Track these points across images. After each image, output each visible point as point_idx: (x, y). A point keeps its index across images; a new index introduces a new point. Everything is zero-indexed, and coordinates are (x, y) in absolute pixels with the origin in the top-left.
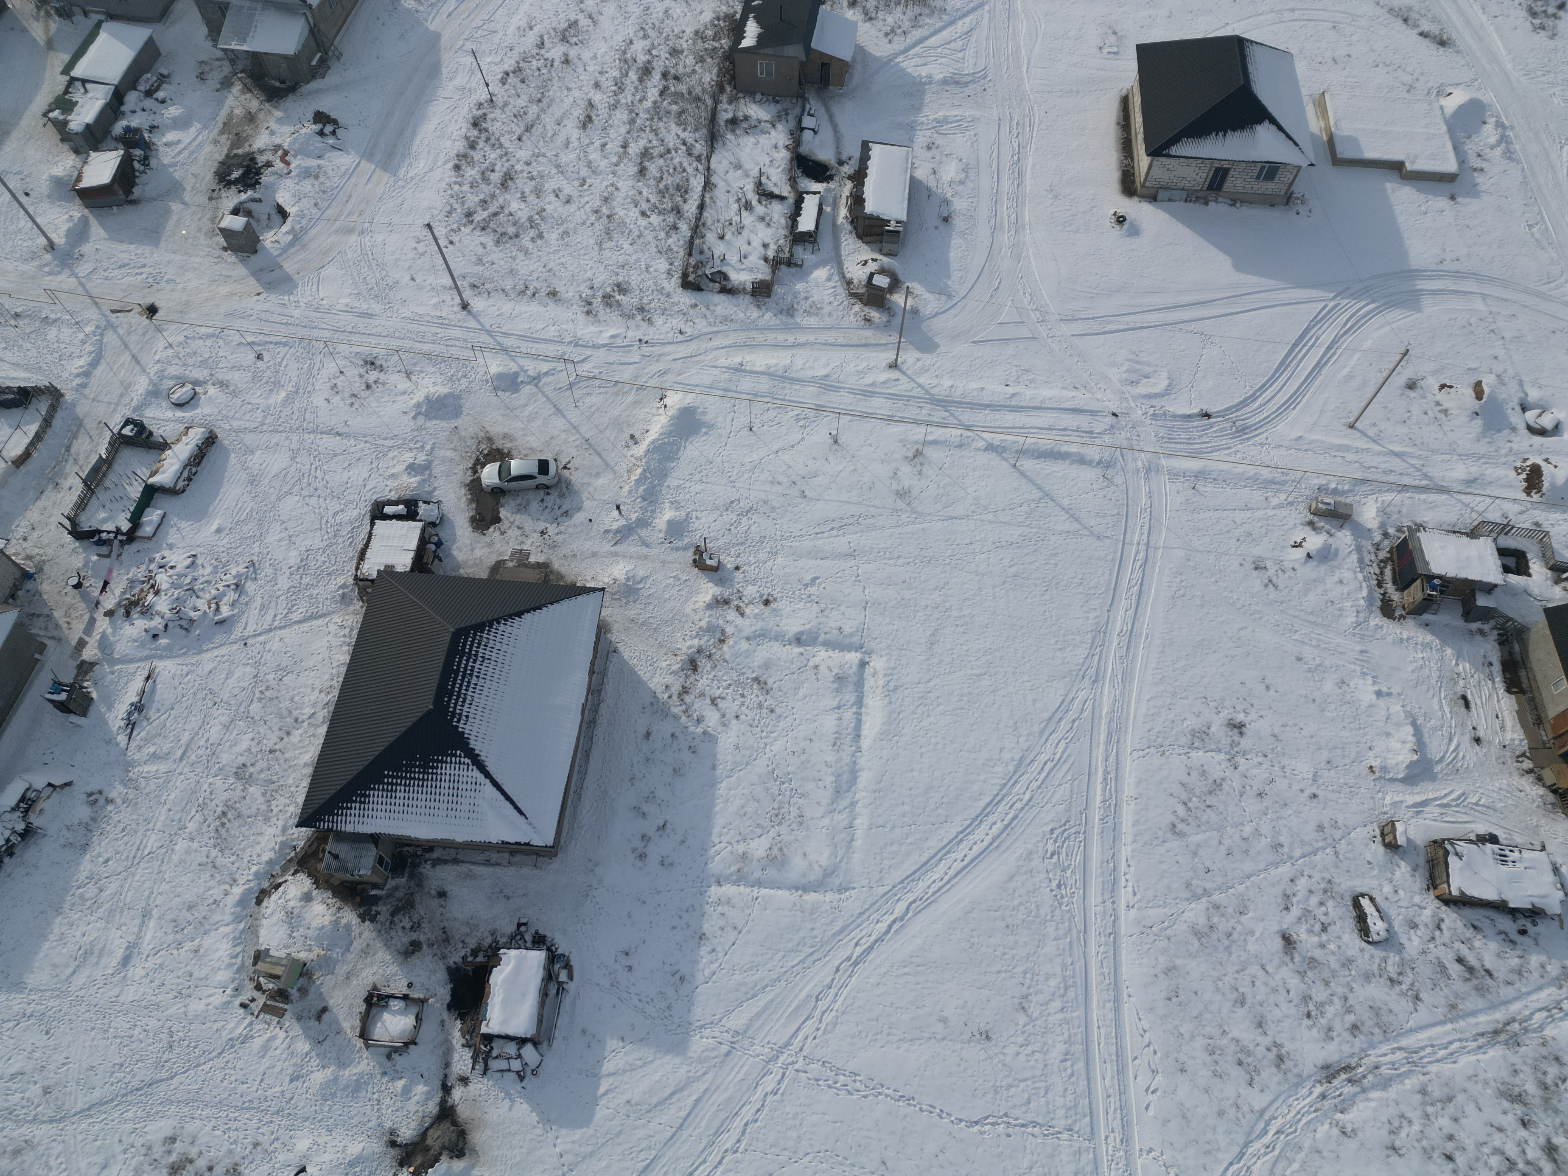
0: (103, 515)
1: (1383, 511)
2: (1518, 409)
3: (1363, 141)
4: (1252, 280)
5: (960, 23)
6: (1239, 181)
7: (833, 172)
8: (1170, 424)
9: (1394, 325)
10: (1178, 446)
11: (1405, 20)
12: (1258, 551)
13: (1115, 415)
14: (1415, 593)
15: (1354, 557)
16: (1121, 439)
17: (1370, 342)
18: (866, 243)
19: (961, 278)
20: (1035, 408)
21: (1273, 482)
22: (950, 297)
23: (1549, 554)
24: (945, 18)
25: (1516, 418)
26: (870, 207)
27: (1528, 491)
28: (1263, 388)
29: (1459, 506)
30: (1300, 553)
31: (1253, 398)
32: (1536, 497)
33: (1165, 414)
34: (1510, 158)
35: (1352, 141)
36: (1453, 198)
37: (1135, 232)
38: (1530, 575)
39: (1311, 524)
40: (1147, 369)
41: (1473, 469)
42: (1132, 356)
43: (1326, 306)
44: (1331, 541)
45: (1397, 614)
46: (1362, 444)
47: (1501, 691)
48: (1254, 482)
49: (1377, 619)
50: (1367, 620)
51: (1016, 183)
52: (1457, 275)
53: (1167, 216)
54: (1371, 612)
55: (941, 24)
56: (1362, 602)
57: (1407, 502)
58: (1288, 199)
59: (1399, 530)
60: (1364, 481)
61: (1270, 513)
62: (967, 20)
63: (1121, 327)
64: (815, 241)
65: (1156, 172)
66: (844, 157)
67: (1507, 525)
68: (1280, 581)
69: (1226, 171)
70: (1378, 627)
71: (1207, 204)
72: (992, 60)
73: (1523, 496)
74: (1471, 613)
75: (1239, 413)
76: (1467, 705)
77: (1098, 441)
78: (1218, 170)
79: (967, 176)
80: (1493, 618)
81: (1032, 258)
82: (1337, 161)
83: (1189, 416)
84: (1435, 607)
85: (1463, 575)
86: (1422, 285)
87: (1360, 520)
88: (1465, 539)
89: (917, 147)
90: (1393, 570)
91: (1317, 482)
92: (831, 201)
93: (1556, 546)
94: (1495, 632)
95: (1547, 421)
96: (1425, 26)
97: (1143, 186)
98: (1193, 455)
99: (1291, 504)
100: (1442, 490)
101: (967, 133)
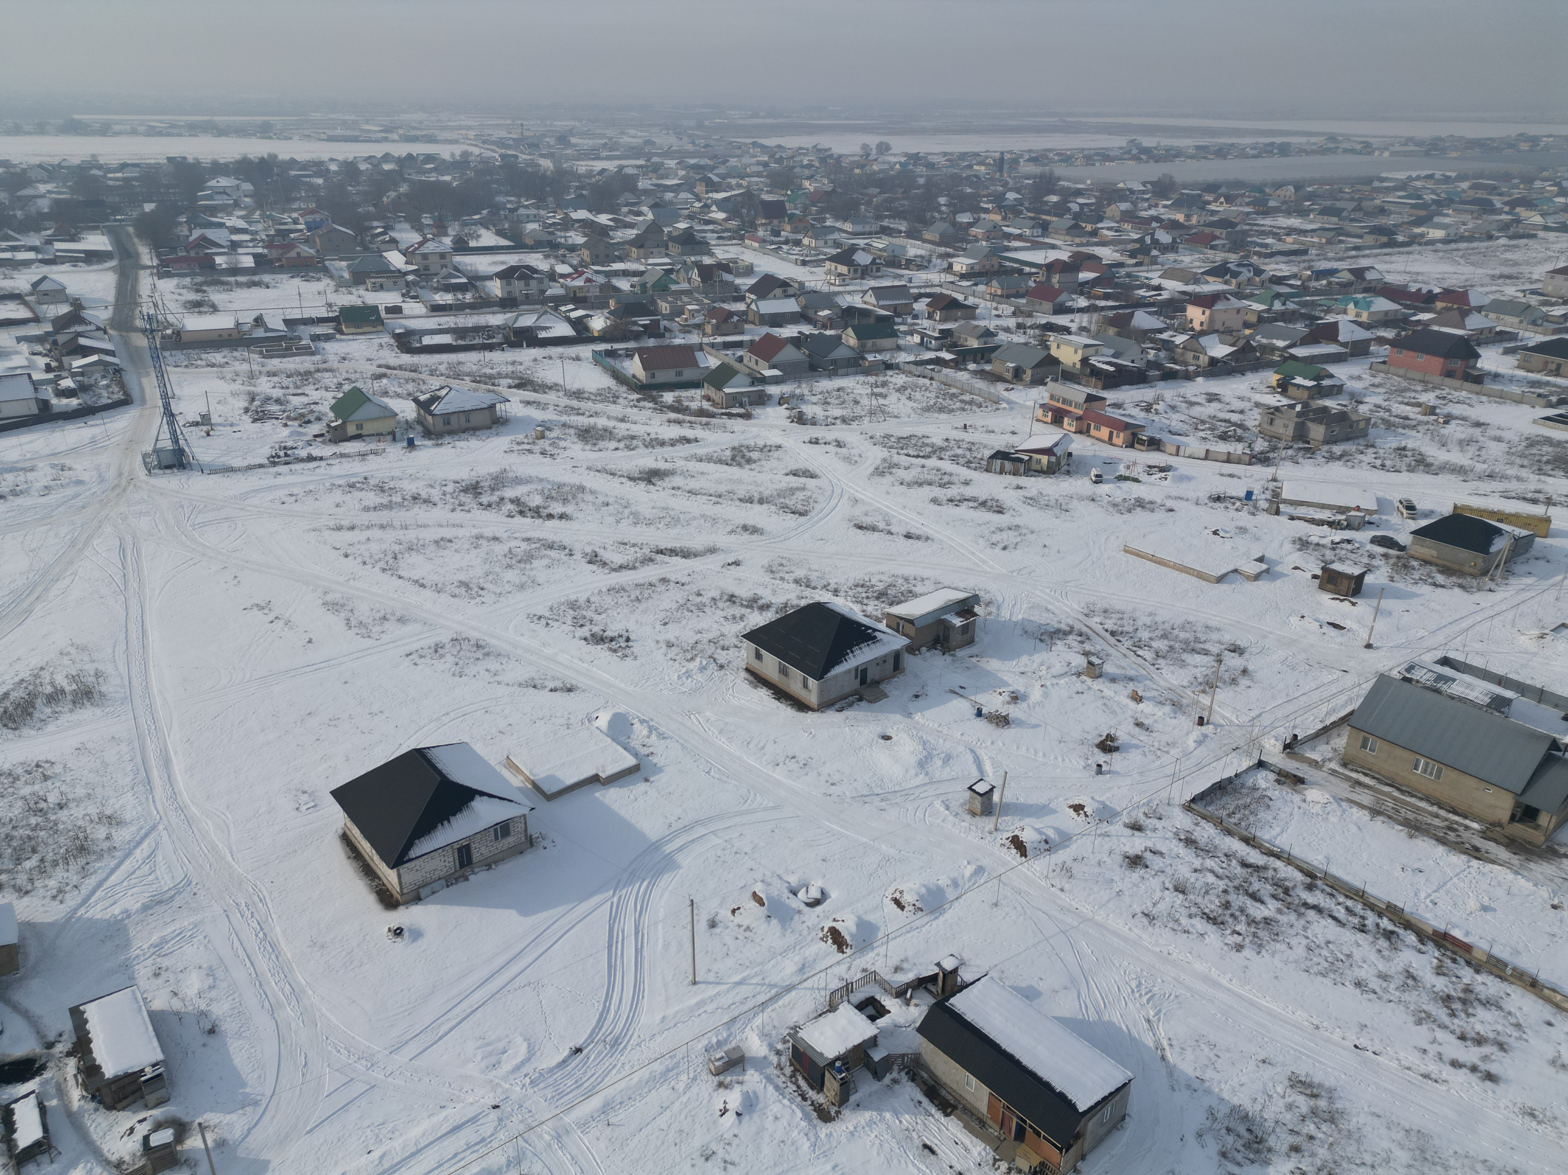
1: (764, 1035)
2: (791, 896)
3: (559, 774)
4: (542, 917)
5: (138, 852)
6: (483, 849)
7: (43, 1060)
8: (551, 1081)
9: (670, 888)
10: (571, 1095)
11: (534, 687)
12: (698, 1141)
13: (496, 1107)
14: (832, 1085)
15: (770, 1088)
16: (515, 1126)
17: (662, 910)
18: (123, 1109)
19: (259, 1077)
20: (413, 1155)
21: (668, 1070)
22: (256, 1103)
23: (887, 987)
24: (118, 854)
25: (795, 903)
26: (110, 1069)
27: (840, 950)
28: (608, 997)
29: (808, 993)
30: (730, 1117)
31: (605, 1010)
32: (848, 951)
33: (541, 1075)
34: (664, 738)
35: (551, 778)
36: (647, 780)
37: (417, 934)
38: (889, 1012)
39: (721, 1085)
40: (501, 1045)
41: (797, 958)
42: (480, 1042)
43: (612, 904)
44: (745, 1088)
45: (833, 1113)
46: (711, 991)
47: (943, 1119)
48: (653, 1082)
49: (824, 1129)
50: (817, 1137)
51: (273, 957)
52: (686, 829)
53: (439, 907)
54: (815, 1127)
55: (116, 861)
56: (803, 1124)
57: (773, 1015)
58: (530, 842)
59: (785, 1042)
60: (733, 1020)
61: (684, 1099)
62: (145, 845)
63: (454, 1023)
64: (50, 1147)
65: (408, 878)
66: (51, 1038)
67: (847, 984)
68: (733, 1156)
69: (468, 847)
70: (829, 1136)
71: (467, 879)
72: (190, 867)
73: (840, 956)
74: (878, 1071)
75: (603, 1030)
76: (933, 1152)
77: (495, 1144)
78: (460, 850)
79: (215, 979)
80: (893, 1063)
81: (327, 1014)
82: (550, 797)
83: (564, 1061)
84: (852, 1086)
85: (850, 1046)
86: (668, 848)
87: (753, 1054)
88: (830, 1015)
89: (142, 982)
90: (804, 1077)
91: (701, 1045)
92: (53, 1091)
93: (887, 978)
94: (903, 1074)
95: (815, 893)
96: (552, 685)
97: (402, 894)
98: (589, 1095)
99: (695, 1079)
100: (790, 988)
101: (195, 940)
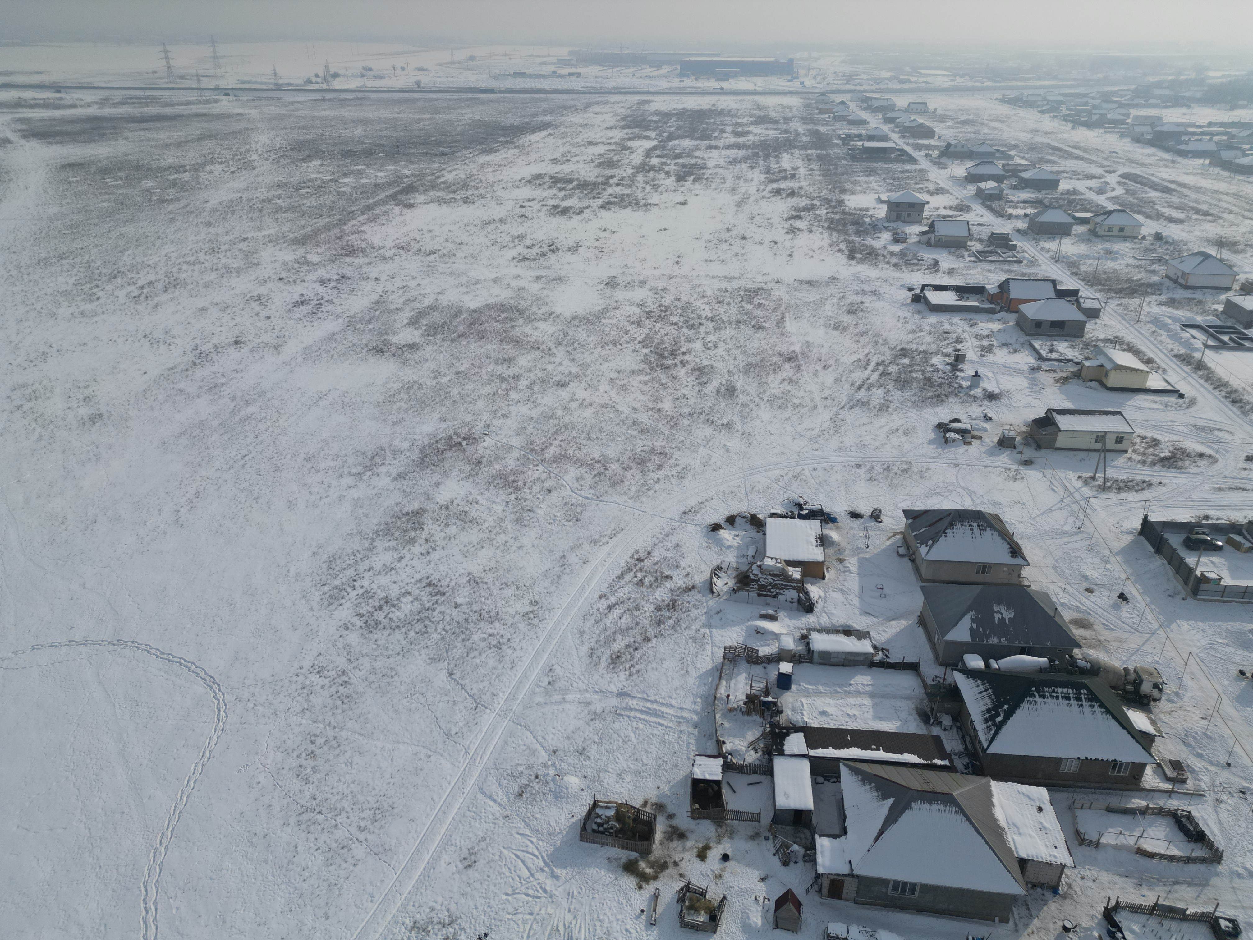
0: (1136, 928)
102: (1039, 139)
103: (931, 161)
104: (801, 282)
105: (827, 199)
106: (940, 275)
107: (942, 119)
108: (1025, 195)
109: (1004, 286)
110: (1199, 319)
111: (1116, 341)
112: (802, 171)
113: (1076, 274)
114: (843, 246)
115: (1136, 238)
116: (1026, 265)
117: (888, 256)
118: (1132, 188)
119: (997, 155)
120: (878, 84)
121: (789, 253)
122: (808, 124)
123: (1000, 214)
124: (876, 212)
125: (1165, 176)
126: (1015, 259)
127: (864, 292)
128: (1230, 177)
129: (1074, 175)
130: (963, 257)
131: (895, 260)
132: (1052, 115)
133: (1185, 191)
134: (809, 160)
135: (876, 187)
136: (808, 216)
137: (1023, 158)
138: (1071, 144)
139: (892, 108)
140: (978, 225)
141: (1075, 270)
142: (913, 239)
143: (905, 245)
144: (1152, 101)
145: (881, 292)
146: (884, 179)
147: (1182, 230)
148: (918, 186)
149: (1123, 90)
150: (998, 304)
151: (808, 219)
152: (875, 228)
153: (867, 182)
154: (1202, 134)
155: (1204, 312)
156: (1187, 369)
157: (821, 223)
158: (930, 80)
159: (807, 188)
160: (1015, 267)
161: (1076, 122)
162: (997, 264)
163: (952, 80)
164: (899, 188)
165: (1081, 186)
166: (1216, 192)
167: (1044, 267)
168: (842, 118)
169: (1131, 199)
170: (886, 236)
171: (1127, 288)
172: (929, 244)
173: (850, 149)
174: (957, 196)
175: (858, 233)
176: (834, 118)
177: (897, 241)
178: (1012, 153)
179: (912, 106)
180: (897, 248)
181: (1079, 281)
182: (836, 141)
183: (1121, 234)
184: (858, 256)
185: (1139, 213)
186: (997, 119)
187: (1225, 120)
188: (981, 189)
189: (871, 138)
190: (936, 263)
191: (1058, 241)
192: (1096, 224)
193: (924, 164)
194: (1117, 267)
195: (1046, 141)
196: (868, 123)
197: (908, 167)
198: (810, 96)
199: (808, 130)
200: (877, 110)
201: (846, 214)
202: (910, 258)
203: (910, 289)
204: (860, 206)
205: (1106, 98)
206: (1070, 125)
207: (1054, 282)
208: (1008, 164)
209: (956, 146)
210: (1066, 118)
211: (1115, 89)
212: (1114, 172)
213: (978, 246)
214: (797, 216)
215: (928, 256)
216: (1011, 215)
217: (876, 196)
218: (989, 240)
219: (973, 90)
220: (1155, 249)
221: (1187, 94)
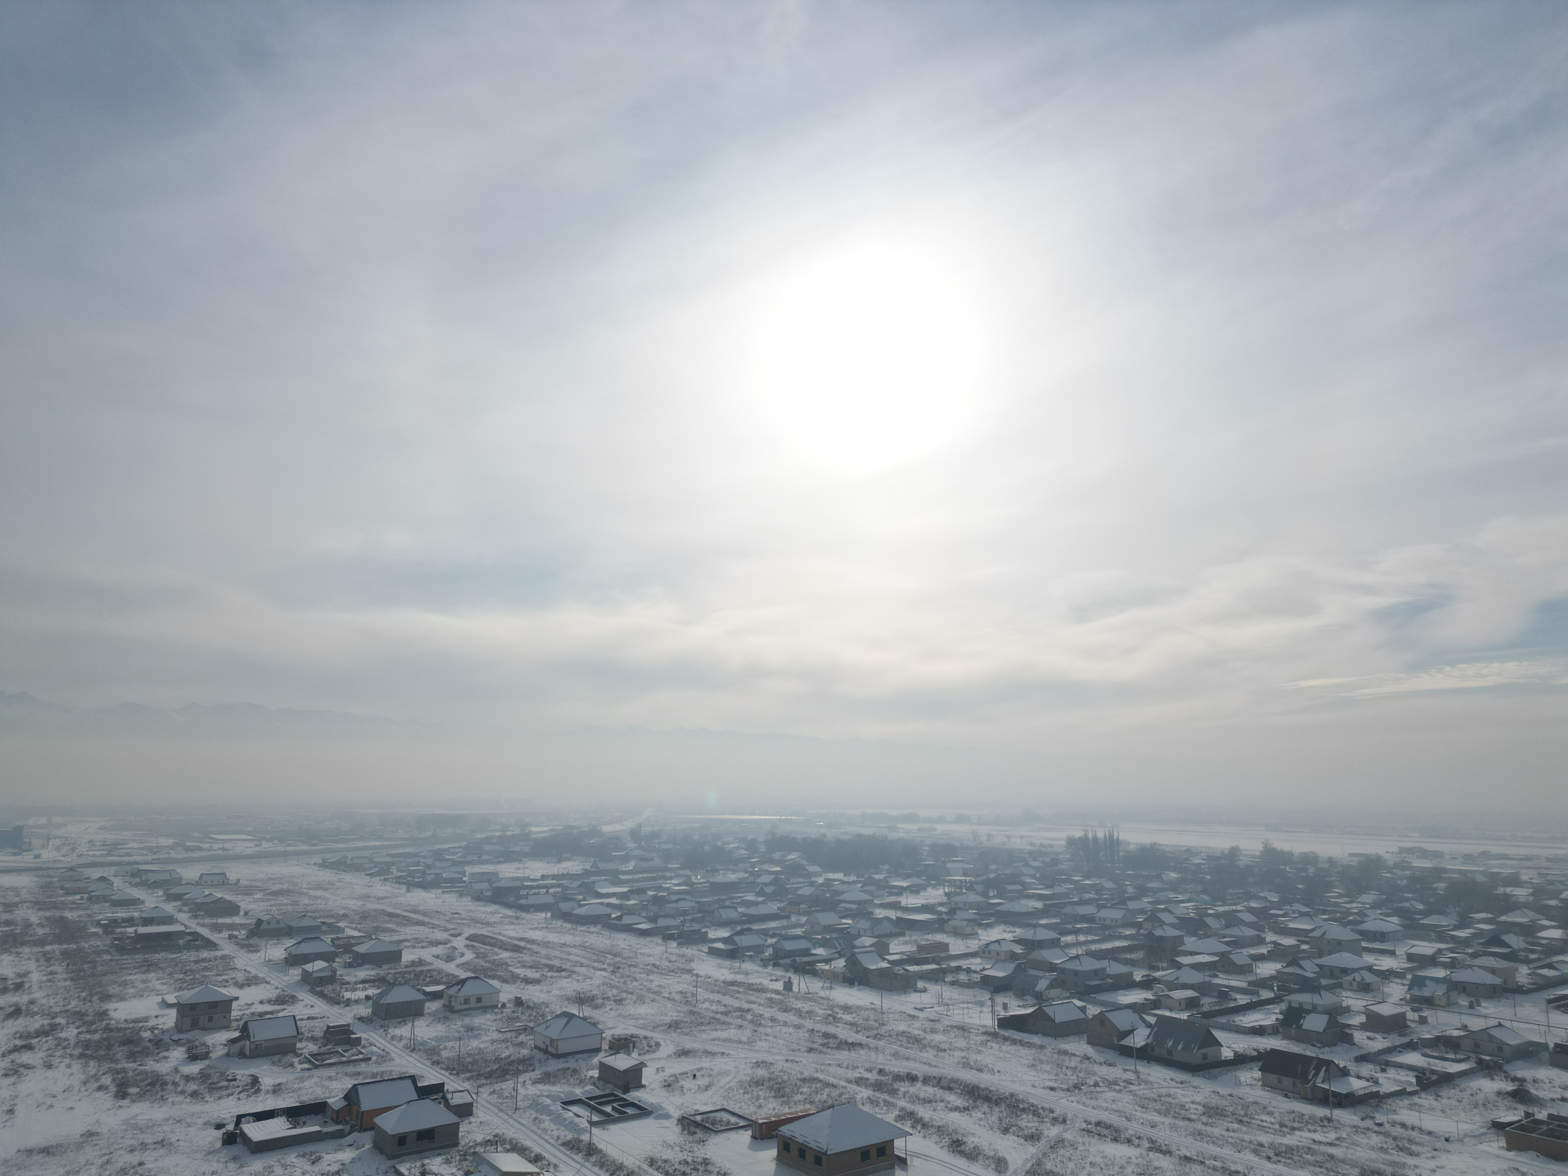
102: (372, 906)
103: (237, 944)
104: (30, 1152)
105: (78, 1013)
106: (261, 1096)
107: (248, 891)
108: (363, 973)
109: (351, 1096)
110: (579, 1092)
111: (496, 1142)
112: (35, 977)
113: (436, 1063)
114: (107, 1080)
115: (496, 1007)
116: (376, 1062)
117: (182, 1083)
118: (482, 950)
119: (324, 928)
120: (155, 853)
121: (6, 1107)
122: (47, 909)
123: (335, 1001)
124: (160, 1021)
125: (512, 934)
126: (361, 1056)
127: (144, 1146)
128: (573, 929)
129: (418, 942)
130: (292, 1065)
131: (192, 1087)
132: (382, 878)
133: (535, 948)
134: (48, 960)
135: (158, 987)
136: (44, 1044)
137: (355, 929)
138: (408, 908)
139: (178, 881)
140: (309, 1018)
141: (435, 1058)
142: (218, 1053)
143: (206, 1062)
144: (485, 857)
145: (173, 1140)
146: (170, 974)
147: (541, 991)
148: (220, 978)
149: (453, 847)
150: (347, 1123)
151: (46, 1047)
152: (160, 1044)
153: (144, 982)
154: (539, 887)
155: (582, 1082)
156: (578, 1158)
157: (68, 1051)
158: (227, 846)
159: (44, 1001)
160: (363, 1067)
161: (411, 882)
162: (339, 1067)
163: (256, 845)
164: (194, 983)
165: (427, 954)
166: (564, 945)
167: (398, 1061)
168: (104, 899)
169: (483, 963)
170: (178, 1054)
171: (497, 1070)
172: (242, 1055)
173: (115, 939)
174: (277, 984)
175: (132, 1056)
176: (90, 899)
177: (193, 1058)
178: (341, 924)
179: (205, 878)
180: (194, 1069)
181: (443, 1072)
182: (93, 930)
183: (479, 1005)
184: (133, 1090)
185: (494, 977)
186: (319, 887)
187: (556, 873)
188: (307, 972)
189: (148, 921)
190: (255, 1080)
191: (410, 1024)
192: (451, 997)
193: (227, 948)
194: (482, 1046)
195: (380, 907)
196: (143, 902)
197: (205, 954)
198: (51, 872)
199: (47, 918)
200: (154, 885)
201: (111, 1030)
202: (215, 1080)
203: (219, 1126)
204: (133, 1016)
205: (438, 856)
206: (404, 888)
207: (413, 1079)
208: (338, 938)
209: (269, 923)
210: (398, 881)
211: (446, 846)
212: (460, 935)
213: (312, 1048)
214: (24, 1047)
215: (242, 1072)
216: (349, 1000)
217: (159, 999)
218: (324, 1037)
219: (285, 855)
220: (518, 1017)
221: (517, 849)
